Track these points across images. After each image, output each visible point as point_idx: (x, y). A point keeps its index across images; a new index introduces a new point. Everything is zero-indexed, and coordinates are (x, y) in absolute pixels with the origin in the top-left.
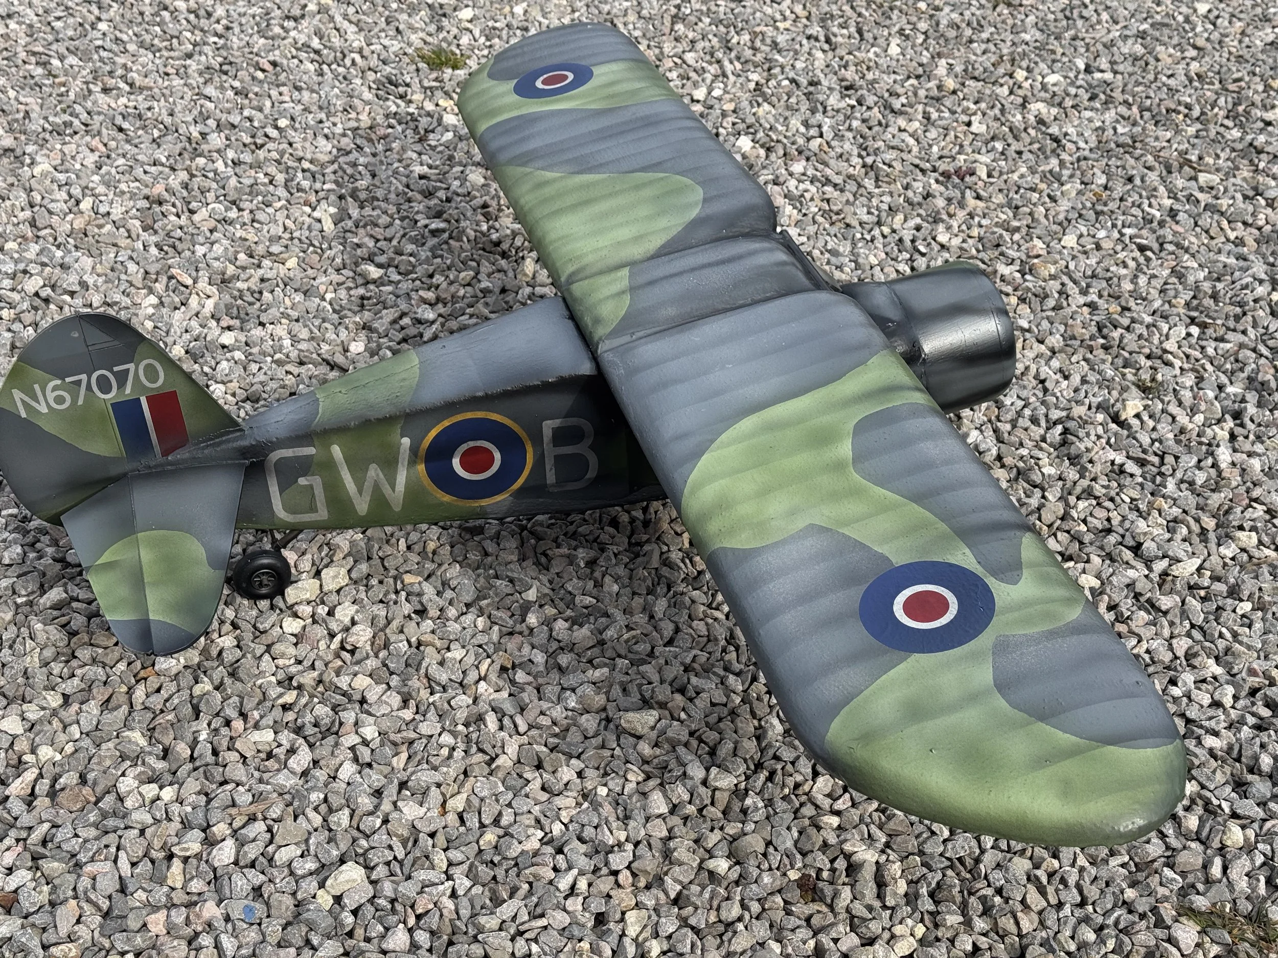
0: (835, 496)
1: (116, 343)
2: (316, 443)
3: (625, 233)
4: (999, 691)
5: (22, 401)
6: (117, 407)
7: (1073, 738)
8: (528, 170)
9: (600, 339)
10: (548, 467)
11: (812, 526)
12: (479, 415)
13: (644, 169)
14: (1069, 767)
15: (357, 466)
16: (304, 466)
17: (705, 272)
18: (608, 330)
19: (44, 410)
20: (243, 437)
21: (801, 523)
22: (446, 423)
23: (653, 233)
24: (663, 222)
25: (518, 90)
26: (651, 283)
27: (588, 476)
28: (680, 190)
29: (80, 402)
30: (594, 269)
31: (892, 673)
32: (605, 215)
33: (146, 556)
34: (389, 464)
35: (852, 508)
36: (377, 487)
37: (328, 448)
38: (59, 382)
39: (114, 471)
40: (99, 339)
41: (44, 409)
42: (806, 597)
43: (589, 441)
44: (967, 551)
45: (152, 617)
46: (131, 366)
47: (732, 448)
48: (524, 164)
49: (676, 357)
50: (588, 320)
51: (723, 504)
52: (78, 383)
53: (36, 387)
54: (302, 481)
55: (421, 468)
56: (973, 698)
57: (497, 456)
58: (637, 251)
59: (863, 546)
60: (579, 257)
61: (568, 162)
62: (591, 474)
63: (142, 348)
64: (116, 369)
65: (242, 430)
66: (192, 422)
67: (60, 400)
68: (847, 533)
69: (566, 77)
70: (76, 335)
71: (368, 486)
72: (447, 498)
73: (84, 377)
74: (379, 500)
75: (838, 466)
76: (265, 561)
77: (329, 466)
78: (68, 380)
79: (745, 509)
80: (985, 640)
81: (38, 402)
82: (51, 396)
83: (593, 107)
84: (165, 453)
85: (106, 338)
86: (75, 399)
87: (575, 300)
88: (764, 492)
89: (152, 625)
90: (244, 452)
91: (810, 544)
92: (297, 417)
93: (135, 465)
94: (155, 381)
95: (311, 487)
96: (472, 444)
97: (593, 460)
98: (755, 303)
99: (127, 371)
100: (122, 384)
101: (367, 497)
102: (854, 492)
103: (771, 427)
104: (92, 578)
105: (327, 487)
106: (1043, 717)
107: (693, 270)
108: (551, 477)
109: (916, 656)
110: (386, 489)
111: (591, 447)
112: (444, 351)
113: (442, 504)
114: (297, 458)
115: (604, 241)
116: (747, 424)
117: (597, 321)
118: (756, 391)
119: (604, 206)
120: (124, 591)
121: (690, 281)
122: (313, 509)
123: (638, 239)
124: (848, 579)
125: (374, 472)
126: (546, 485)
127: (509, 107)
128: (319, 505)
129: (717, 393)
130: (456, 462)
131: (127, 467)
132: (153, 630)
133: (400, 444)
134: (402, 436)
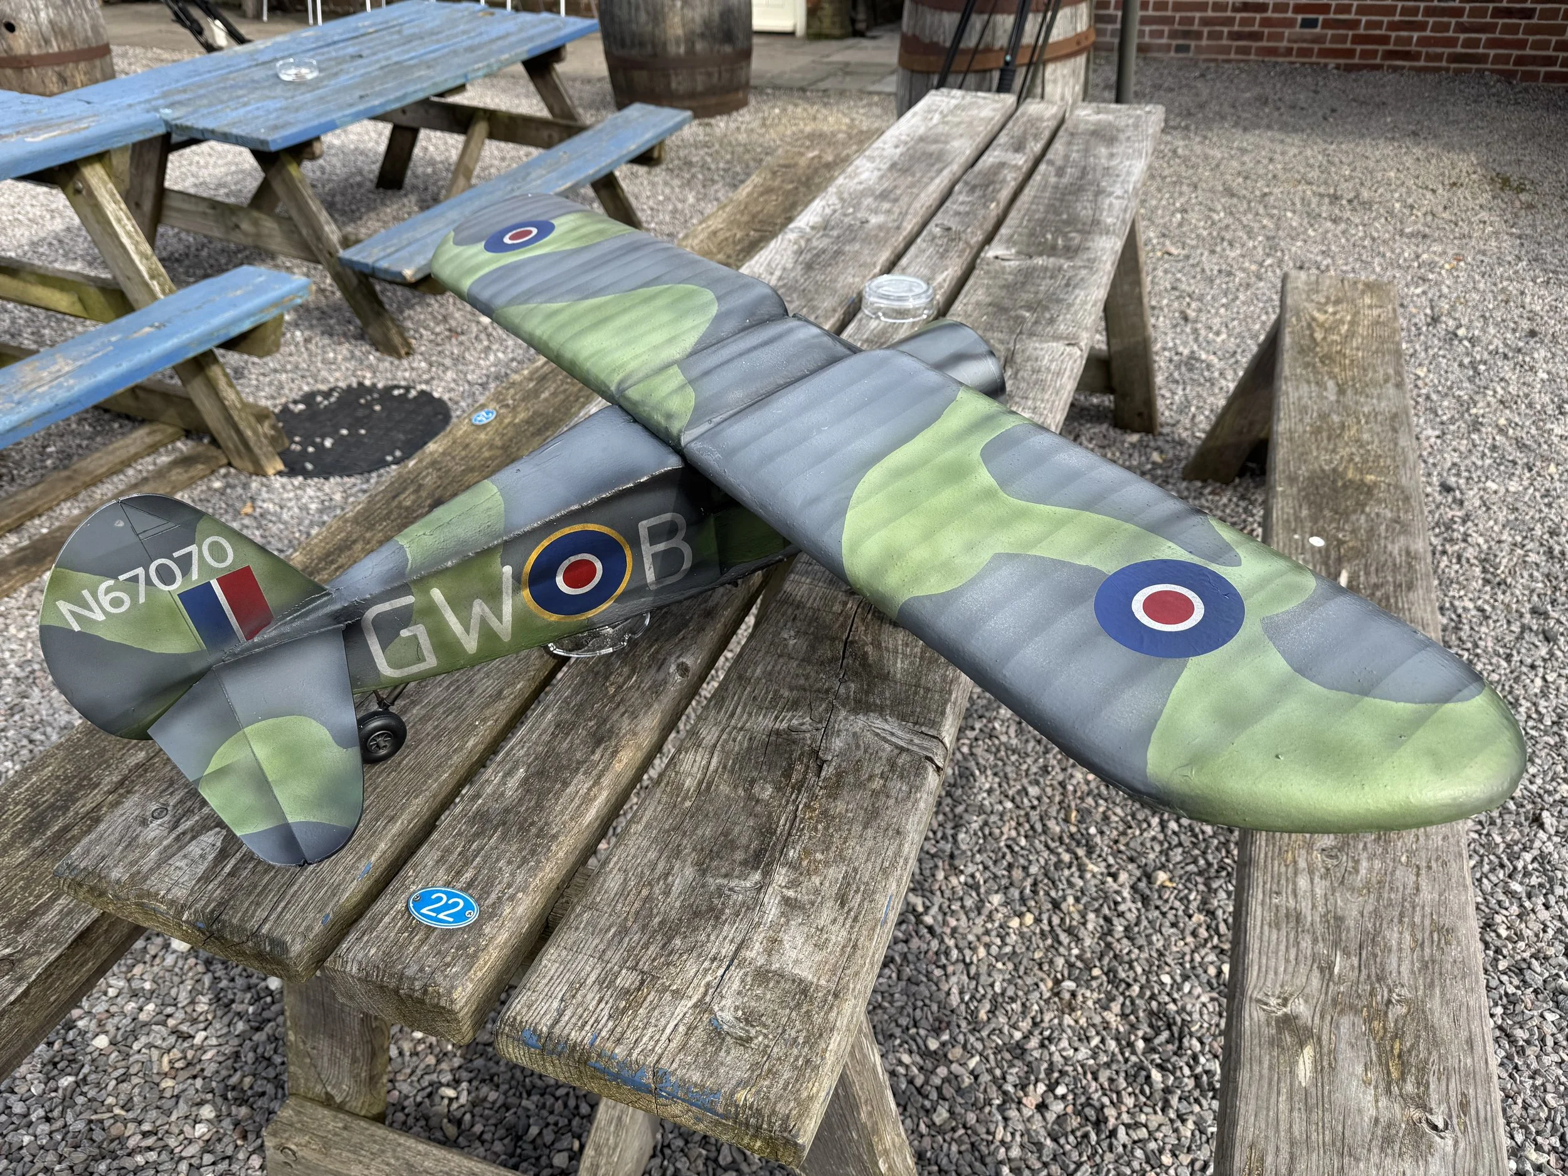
0: (1004, 522)
1: (171, 524)
2: (414, 590)
3: (658, 338)
4: (1303, 675)
5: (73, 613)
6: (186, 597)
7: (1409, 706)
8: (532, 306)
9: (680, 431)
10: (647, 566)
11: (997, 557)
12: (577, 528)
13: (647, 284)
14: (1423, 737)
15: (460, 605)
16: (404, 617)
17: (753, 355)
18: (685, 422)
19: (100, 618)
20: (332, 601)
21: (984, 556)
22: (546, 543)
23: (684, 333)
24: (688, 323)
25: (489, 248)
26: (707, 373)
27: (684, 567)
28: (690, 295)
29: (142, 600)
30: (641, 375)
31: (1180, 683)
32: (628, 327)
33: (262, 752)
34: (493, 596)
35: (1026, 530)
36: (483, 621)
37: (427, 592)
38: (111, 582)
39: (197, 666)
40: (151, 524)
41: (99, 616)
42: (1039, 626)
43: (682, 534)
44: (1170, 544)
45: (291, 819)
46: (193, 548)
47: (873, 501)
48: (526, 302)
49: (768, 430)
50: (658, 418)
51: (892, 556)
52: (135, 579)
53: (86, 593)
54: (405, 633)
55: (526, 593)
56: (1281, 690)
57: (599, 566)
58: (676, 351)
59: (1063, 564)
60: (622, 366)
61: (569, 292)
62: (687, 565)
63: (202, 526)
64: (176, 555)
65: (328, 594)
66: (273, 596)
67: (117, 602)
68: (1038, 554)
69: (530, 232)
70: (121, 525)
71: (475, 623)
72: (554, 618)
73: (140, 571)
74: (488, 635)
75: (987, 495)
76: (376, 723)
77: (430, 611)
78: (122, 578)
79: (920, 554)
80: (1250, 627)
81: (91, 610)
82: (105, 601)
83: (568, 247)
84: (250, 636)
85: (158, 521)
86: (134, 597)
87: (635, 404)
88: (928, 535)
89: (294, 829)
90: (336, 617)
91: (1006, 575)
92: (386, 568)
93: (218, 655)
94: (223, 560)
95: (415, 636)
96: (573, 559)
97: (687, 551)
98: (813, 372)
99: (190, 554)
100: (186, 570)
101: (474, 635)
102: (1021, 515)
103: (899, 473)
104: (205, 793)
105: (433, 633)
106: (1365, 693)
107: (741, 355)
108: (650, 576)
109: (1193, 662)
110: (494, 623)
111: (685, 539)
112: (520, 474)
113: (550, 624)
114: (395, 611)
115: (640, 348)
116: (874, 475)
117: (669, 416)
118: (865, 444)
119: (625, 319)
120: (247, 798)
121: (744, 363)
122: (420, 659)
123: (671, 341)
124: (1071, 598)
125: (479, 608)
126: (646, 585)
127: (488, 262)
128: (425, 653)
129: (829, 453)
130: (560, 580)
131: (211, 659)
132: (297, 835)
133: (501, 574)
134: (503, 565)
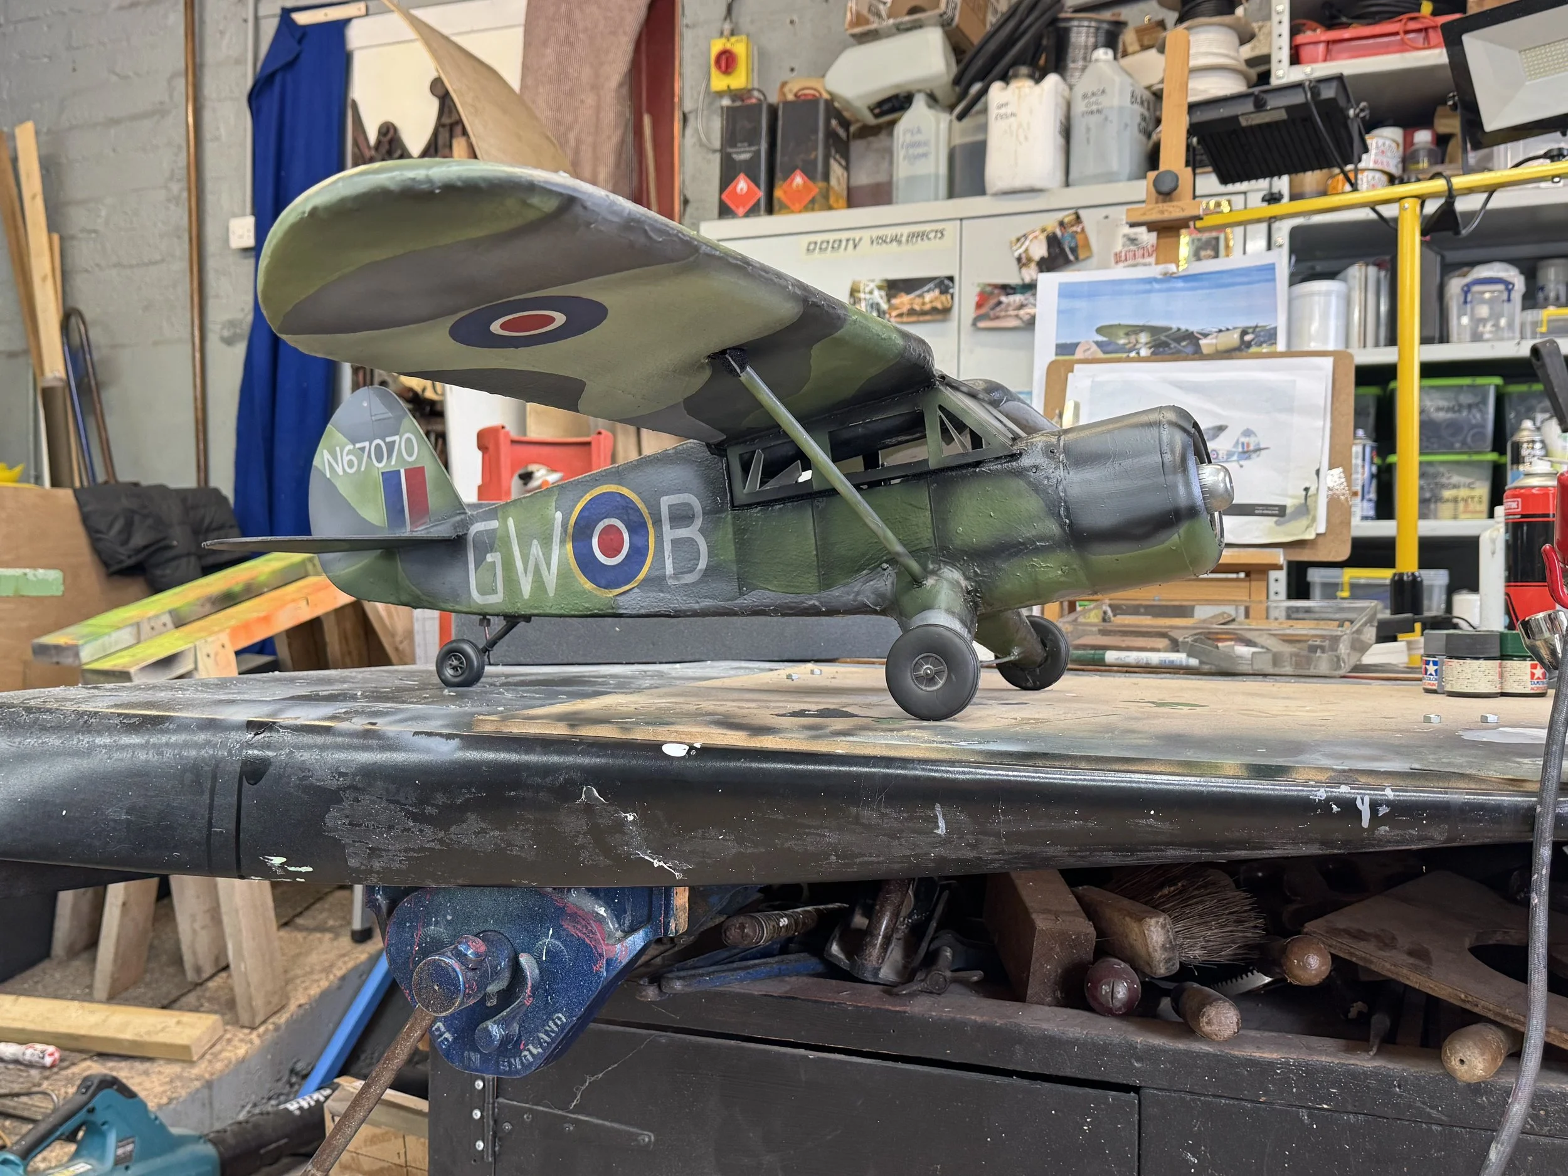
1: (390, 414)
2: (499, 515)
5: (329, 462)
6: (385, 477)
10: (666, 553)
12: (614, 488)
15: (524, 542)
16: (491, 541)
19: (341, 473)
22: (588, 497)
27: (699, 567)
29: (363, 469)
34: (546, 541)
36: (537, 567)
37: (506, 520)
38: (351, 446)
40: (380, 410)
46: (397, 438)
52: (362, 449)
53: (338, 449)
54: (489, 558)
55: (569, 546)
57: (626, 537)
63: (405, 423)
64: (387, 440)
66: (432, 499)
67: (350, 464)
70: (365, 404)
71: (531, 564)
72: (588, 585)
73: (367, 444)
74: (539, 582)
77: (506, 540)
78: (357, 445)
81: (338, 464)
82: (346, 460)
84: (413, 527)
85: (384, 409)
86: (360, 465)
94: (410, 456)
95: (494, 564)
96: (607, 522)
97: (703, 546)
99: (394, 442)
100: (390, 454)
101: (530, 578)
105: (504, 565)
108: (669, 567)
110: (545, 572)
113: (585, 592)
114: (488, 532)
122: (494, 591)
125: (536, 550)
126: (665, 577)
128: (498, 584)
130: (595, 543)
133: (554, 519)
134: (557, 509)
